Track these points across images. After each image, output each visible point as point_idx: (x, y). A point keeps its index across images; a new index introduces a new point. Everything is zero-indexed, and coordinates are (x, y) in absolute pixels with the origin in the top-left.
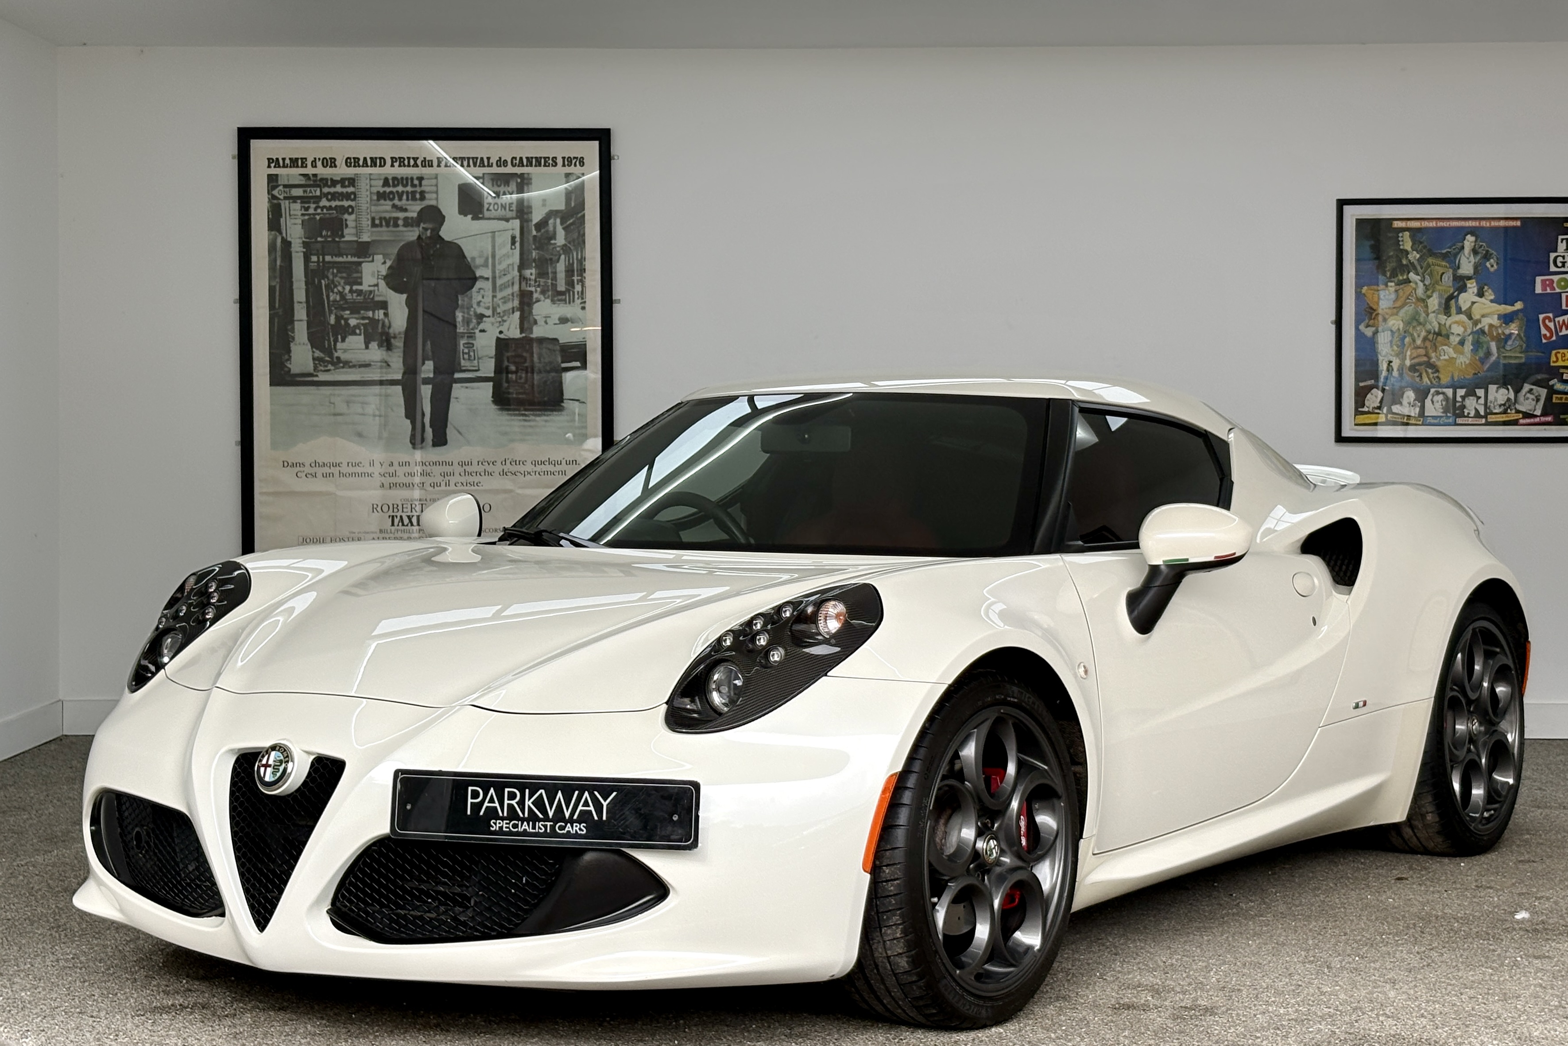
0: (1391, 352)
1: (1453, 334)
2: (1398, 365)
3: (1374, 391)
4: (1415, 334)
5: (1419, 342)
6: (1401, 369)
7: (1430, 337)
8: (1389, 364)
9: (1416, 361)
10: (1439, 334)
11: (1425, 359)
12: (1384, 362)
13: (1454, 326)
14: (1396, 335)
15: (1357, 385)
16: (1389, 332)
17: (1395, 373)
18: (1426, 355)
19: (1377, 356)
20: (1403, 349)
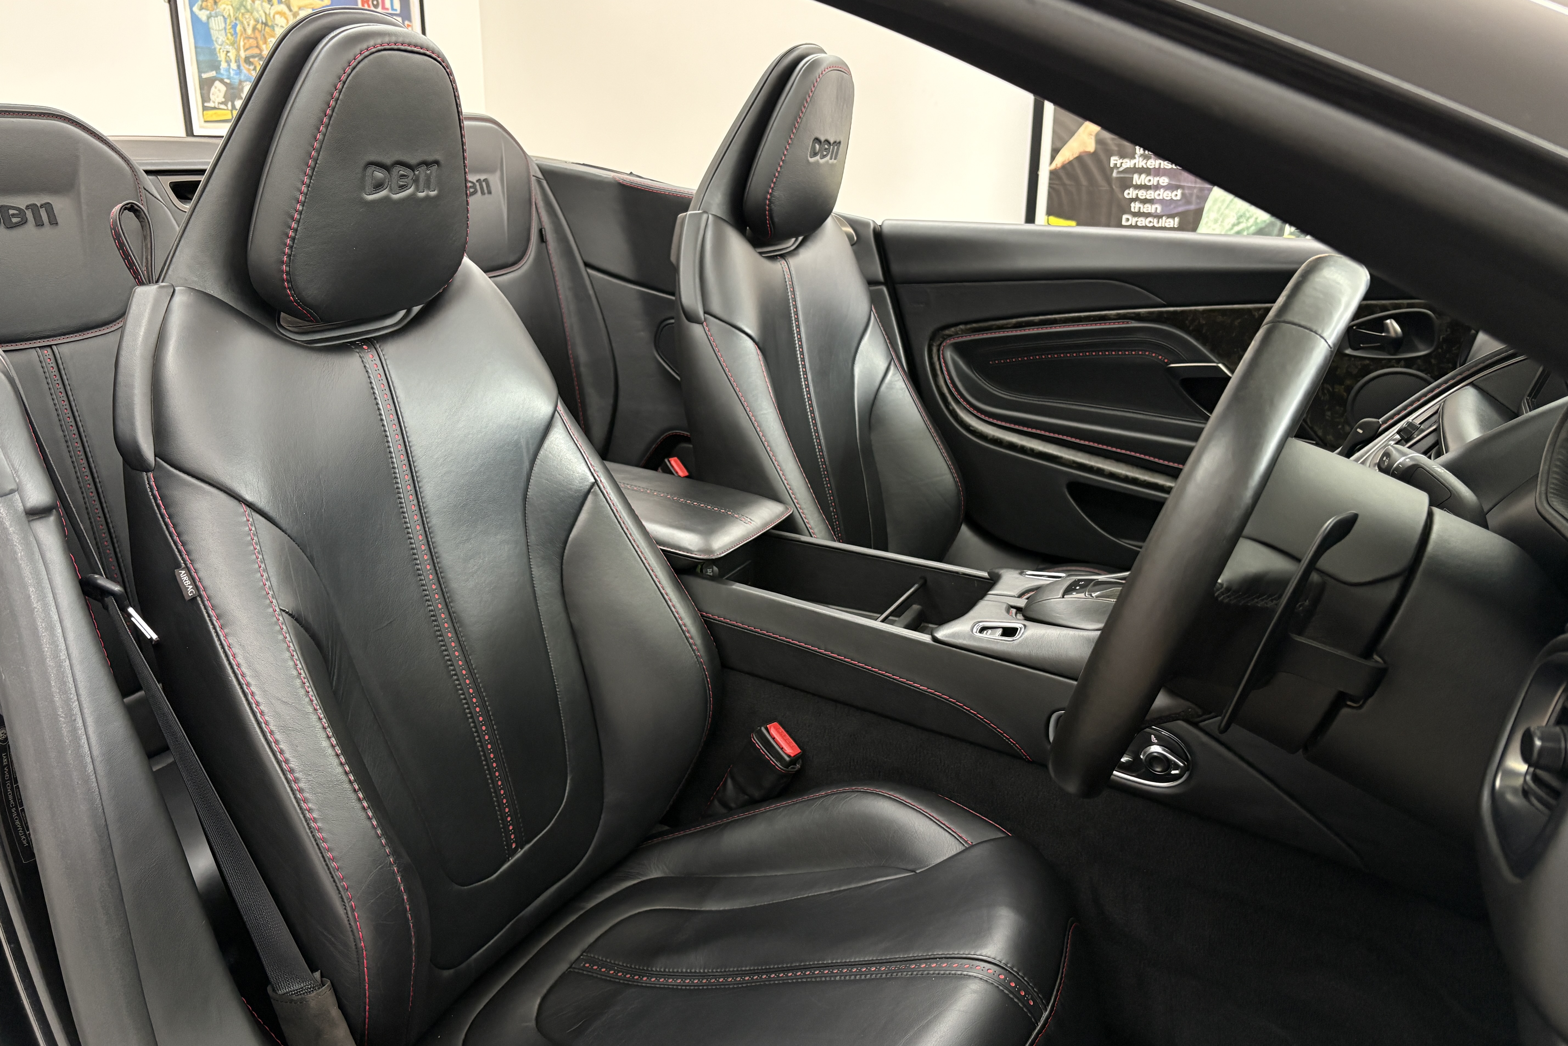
0: (227, 41)
1: (277, 25)
2: (235, 56)
3: (217, 83)
4: (245, 23)
5: (249, 31)
6: (237, 61)
7: (259, 26)
8: (226, 54)
9: (249, 53)
10: (266, 24)
11: (256, 51)
12: (221, 51)
13: (277, 17)
14: (228, 21)
15: (200, 77)
16: (222, 17)
17: (234, 66)
18: (258, 47)
19: (213, 44)
20: (236, 37)
